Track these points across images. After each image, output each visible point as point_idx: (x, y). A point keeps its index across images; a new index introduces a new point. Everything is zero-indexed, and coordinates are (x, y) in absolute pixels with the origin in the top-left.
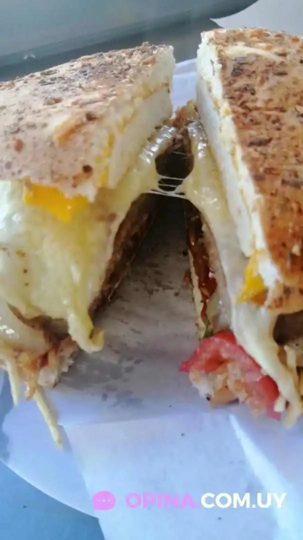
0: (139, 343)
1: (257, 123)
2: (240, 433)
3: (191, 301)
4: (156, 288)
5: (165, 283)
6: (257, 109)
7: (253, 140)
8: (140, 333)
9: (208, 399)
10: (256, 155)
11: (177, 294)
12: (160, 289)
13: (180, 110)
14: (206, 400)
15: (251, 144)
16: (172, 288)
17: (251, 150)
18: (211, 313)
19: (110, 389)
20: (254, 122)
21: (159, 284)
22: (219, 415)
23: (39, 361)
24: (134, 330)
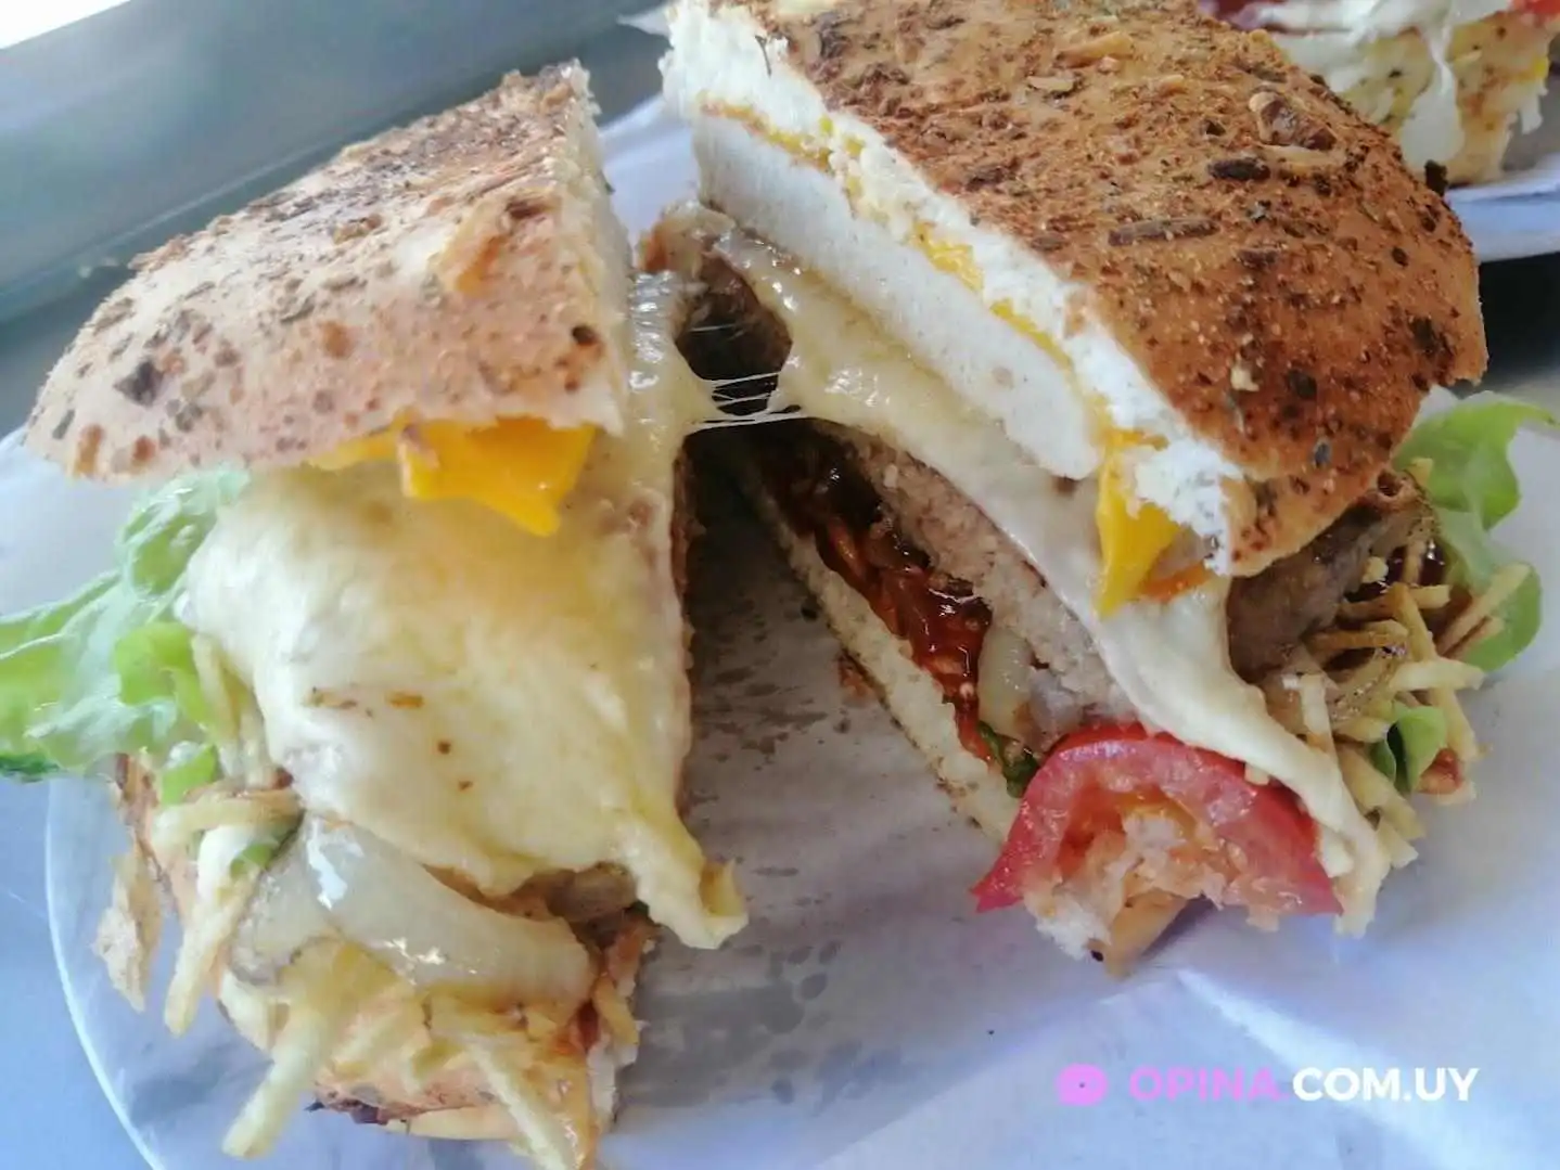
0: (803, 902)
1: (956, 139)
2: (1237, 1010)
3: (891, 728)
4: (776, 730)
5: (793, 709)
6: (937, 109)
7: (974, 171)
8: (791, 872)
9: (1098, 956)
10: (1005, 201)
11: (843, 727)
12: (788, 728)
13: (649, 239)
14: (1094, 961)
15: (976, 183)
16: (821, 716)
17: (985, 192)
18: (1000, 709)
19: (788, 1061)
20: (949, 138)
21: (780, 718)
22: (1151, 988)
23: (575, 1031)
24: (769, 872)
